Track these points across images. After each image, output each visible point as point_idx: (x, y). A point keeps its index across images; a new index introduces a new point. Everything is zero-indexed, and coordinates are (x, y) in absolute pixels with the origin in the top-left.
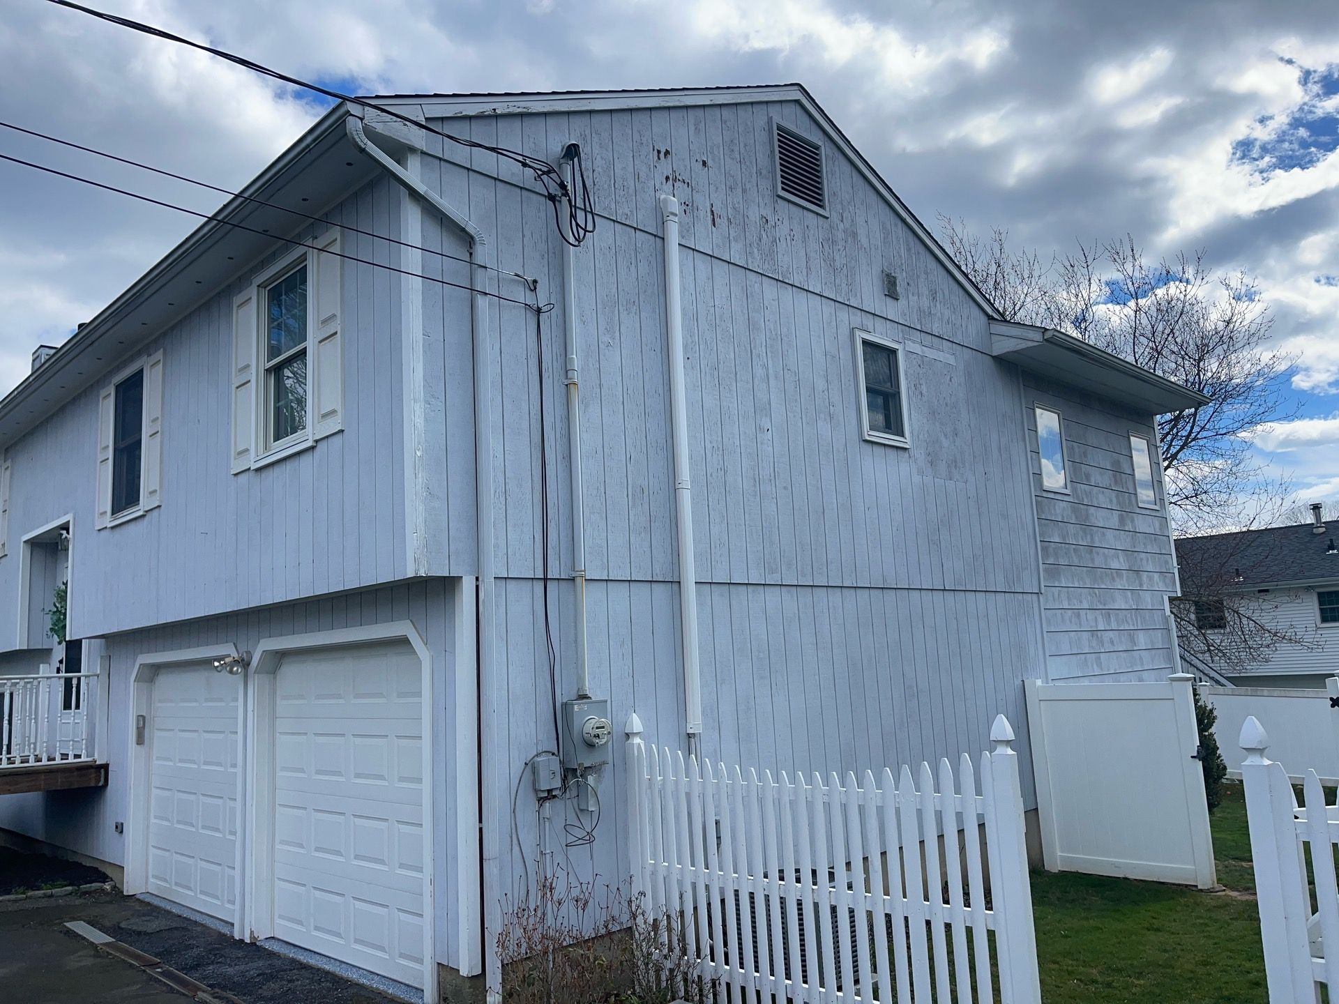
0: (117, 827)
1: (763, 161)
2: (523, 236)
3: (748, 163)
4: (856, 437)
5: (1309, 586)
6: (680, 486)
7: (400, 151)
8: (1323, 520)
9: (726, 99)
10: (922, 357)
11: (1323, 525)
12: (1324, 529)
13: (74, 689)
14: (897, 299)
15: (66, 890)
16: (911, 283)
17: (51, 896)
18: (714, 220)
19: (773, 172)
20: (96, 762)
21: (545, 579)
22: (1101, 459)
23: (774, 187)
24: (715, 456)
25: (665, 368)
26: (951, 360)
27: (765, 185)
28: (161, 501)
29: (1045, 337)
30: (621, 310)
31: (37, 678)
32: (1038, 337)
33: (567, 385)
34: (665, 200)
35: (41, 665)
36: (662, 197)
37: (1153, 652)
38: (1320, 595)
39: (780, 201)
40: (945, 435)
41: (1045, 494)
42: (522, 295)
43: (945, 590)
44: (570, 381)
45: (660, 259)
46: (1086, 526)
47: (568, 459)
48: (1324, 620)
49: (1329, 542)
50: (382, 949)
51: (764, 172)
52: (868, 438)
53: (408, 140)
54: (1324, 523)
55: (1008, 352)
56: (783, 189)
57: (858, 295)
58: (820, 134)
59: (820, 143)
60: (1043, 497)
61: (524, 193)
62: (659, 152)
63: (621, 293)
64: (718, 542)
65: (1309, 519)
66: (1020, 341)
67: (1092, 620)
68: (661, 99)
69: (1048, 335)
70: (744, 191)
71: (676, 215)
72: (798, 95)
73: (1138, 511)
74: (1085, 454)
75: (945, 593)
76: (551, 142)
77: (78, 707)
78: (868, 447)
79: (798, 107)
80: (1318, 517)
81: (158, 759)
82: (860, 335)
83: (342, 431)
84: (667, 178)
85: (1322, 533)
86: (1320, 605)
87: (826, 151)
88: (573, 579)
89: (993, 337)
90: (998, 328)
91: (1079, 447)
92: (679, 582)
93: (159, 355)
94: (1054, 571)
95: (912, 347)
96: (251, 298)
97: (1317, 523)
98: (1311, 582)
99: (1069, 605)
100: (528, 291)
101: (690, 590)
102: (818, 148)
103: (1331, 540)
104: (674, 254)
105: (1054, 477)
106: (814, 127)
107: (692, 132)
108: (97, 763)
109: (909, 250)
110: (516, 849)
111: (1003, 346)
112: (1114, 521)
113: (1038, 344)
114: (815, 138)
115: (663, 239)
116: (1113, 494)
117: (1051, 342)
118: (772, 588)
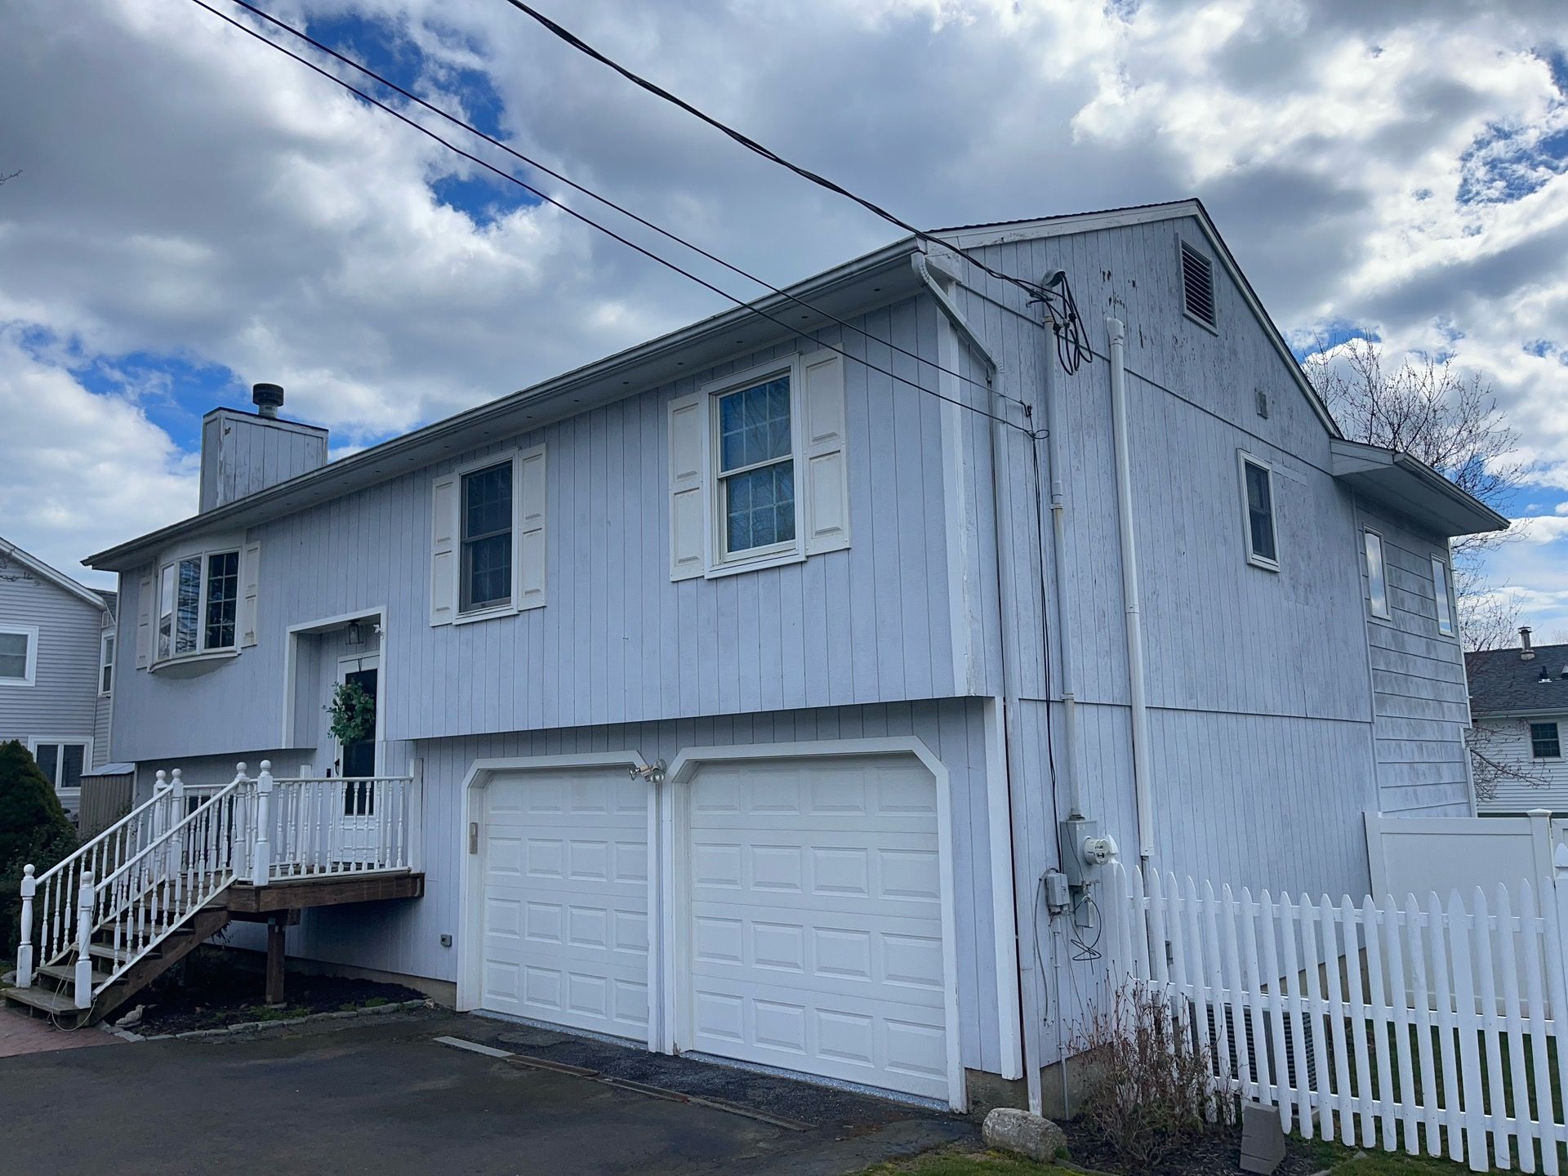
0: (443, 940)
1: (1173, 280)
2: (1020, 363)
3: (1162, 282)
4: (1242, 562)
5: (1522, 717)
6: (1131, 610)
7: (945, 280)
8: (1532, 646)
9: (1148, 218)
10: (1284, 477)
11: (1532, 651)
12: (1533, 656)
13: (368, 794)
14: (1266, 418)
15: (391, 1007)
16: (1275, 401)
17: (379, 1013)
18: (1142, 340)
19: (1179, 290)
20: (410, 871)
21: (1048, 702)
22: (1410, 583)
23: (1181, 305)
24: (1150, 579)
25: (1115, 492)
26: (1303, 480)
27: (1175, 303)
28: (546, 602)
29: (1395, 461)
30: (1084, 434)
31: (297, 782)
32: (1387, 459)
33: (1052, 510)
34: (1110, 321)
35: (303, 767)
36: (1109, 319)
37: (1455, 785)
38: (1534, 728)
39: (1185, 320)
40: (1302, 558)
41: (1374, 620)
42: (1020, 420)
43: (1307, 718)
44: (1056, 506)
45: (1108, 382)
46: (1403, 653)
47: (1055, 583)
48: (1537, 754)
49: (1541, 670)
50: (865, 1059)
51: (1174, 290)
52: (1252, 562)
53: (950, 272)
54: (1533, 648)
55: (1353, 473)
56: (1188, 308)
57: (1240, 415)
58: (1210, 249)
59: (1211, 260)
60: (1373, 621)
61: (1020, 319)
62: (1104, 274)
63: (1084, 417)
64: (1155, 667)
65: (1519, 644)
66: (1366, 462)
67: (1410, 752)
68: (1106, 220)
69: (1398, 458)
70: (1161, 311)
71: (1122, 338)
72: (1195, 211)
73: (1440, 638)
74: (1400, 578)
75: (1307, 720)
76: (1037, 268)
77: (371, 812)
78: (1250, 570)
79: (1194, 221)
80: (1527, 641)
81: (493, 869)
82: (1244, 456)
83: (848, 549)
84: (1110, 300)
85: (1532, 660)
86: (1533, 738)
87: (1215, 266)
88: (1063, 702)
89: (1335, 457)
90: (1337, 447)
91: (1395, 570)
92: (1131, 707)
93: (541, 449)
94: (1382, 699)
95: (1279, 468)
96: (697, 404)
97: (1526, 648)
98: (1525, 713)
99: (1393, 735)
100: (1025, 418)
101: (1142, 715)
102: (1208, 264)
103: (1544, 667)
104: (1121, 376)
105: (1378, 605)
106: (1205, 243)
107: (1124, 253)
108: (412, 872)
109: (1273, 366)
110: (1037, 960)
111: (1342, 467)
112: (1422, 651)
113: (1386, 466)
114: (1207, 253)
115: (1109, 362)
116: (1421, 620)
117: (1401, 466)
118: (1191, 713)
